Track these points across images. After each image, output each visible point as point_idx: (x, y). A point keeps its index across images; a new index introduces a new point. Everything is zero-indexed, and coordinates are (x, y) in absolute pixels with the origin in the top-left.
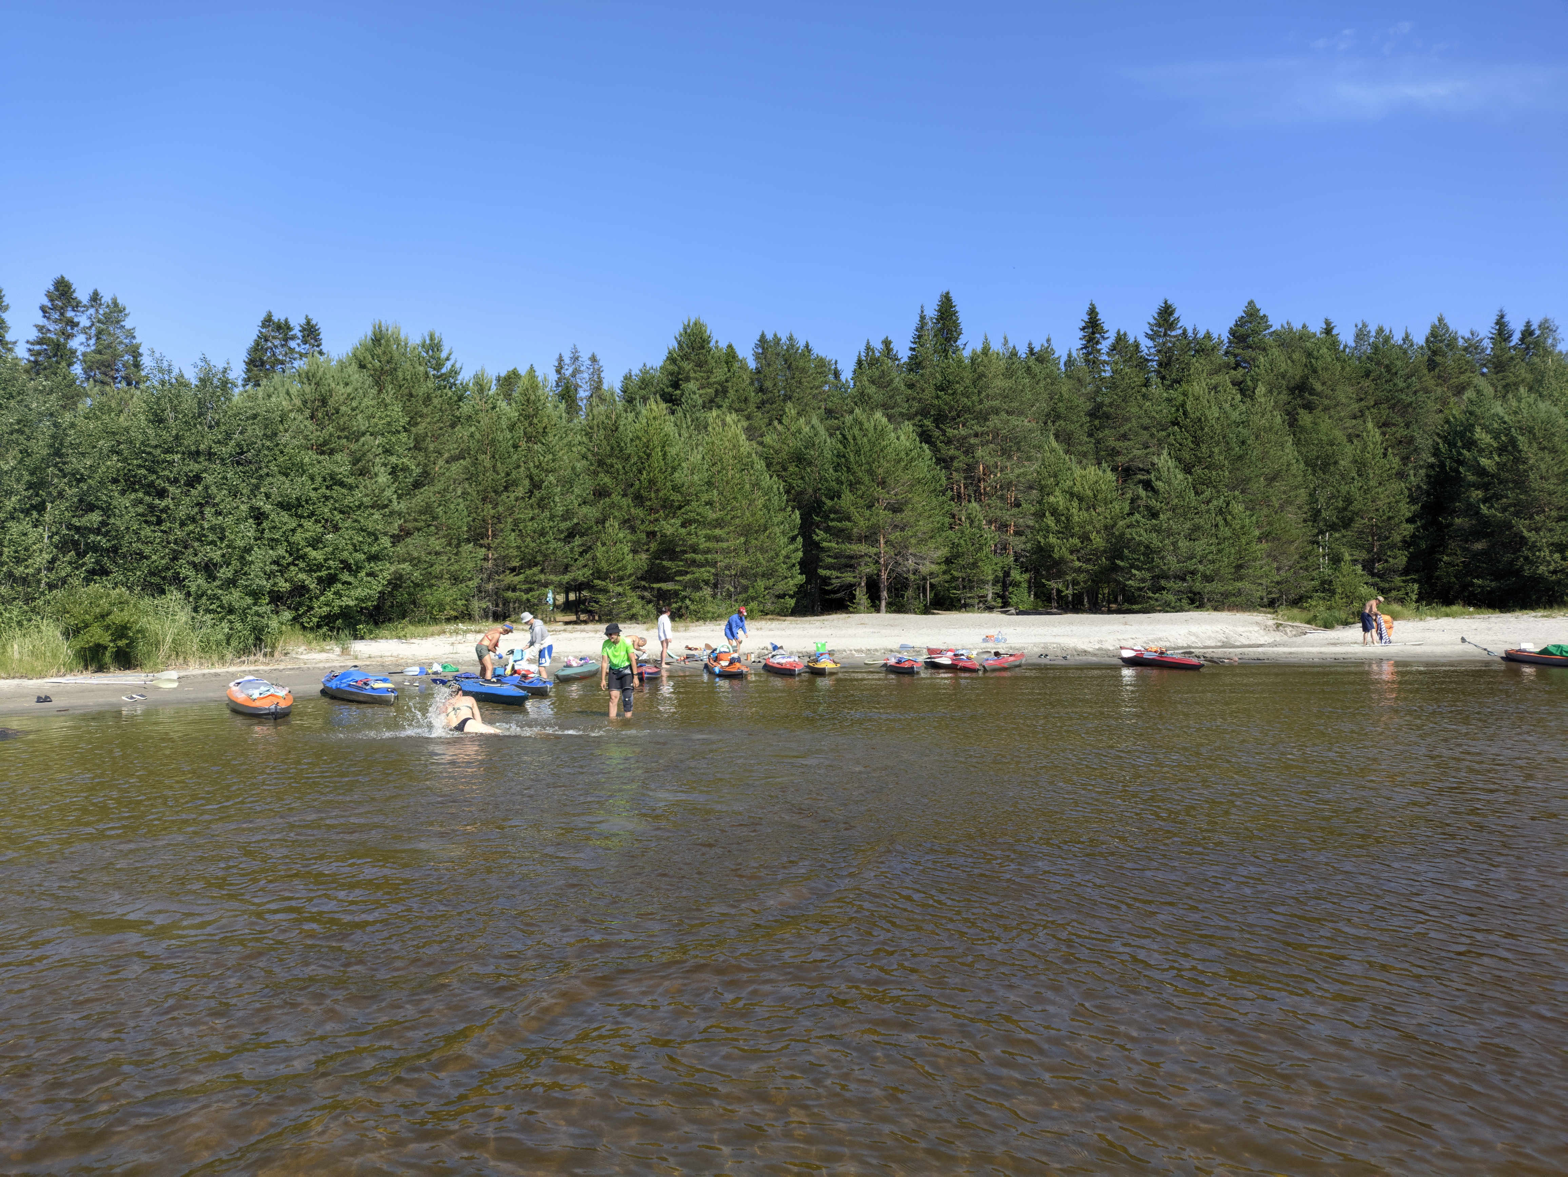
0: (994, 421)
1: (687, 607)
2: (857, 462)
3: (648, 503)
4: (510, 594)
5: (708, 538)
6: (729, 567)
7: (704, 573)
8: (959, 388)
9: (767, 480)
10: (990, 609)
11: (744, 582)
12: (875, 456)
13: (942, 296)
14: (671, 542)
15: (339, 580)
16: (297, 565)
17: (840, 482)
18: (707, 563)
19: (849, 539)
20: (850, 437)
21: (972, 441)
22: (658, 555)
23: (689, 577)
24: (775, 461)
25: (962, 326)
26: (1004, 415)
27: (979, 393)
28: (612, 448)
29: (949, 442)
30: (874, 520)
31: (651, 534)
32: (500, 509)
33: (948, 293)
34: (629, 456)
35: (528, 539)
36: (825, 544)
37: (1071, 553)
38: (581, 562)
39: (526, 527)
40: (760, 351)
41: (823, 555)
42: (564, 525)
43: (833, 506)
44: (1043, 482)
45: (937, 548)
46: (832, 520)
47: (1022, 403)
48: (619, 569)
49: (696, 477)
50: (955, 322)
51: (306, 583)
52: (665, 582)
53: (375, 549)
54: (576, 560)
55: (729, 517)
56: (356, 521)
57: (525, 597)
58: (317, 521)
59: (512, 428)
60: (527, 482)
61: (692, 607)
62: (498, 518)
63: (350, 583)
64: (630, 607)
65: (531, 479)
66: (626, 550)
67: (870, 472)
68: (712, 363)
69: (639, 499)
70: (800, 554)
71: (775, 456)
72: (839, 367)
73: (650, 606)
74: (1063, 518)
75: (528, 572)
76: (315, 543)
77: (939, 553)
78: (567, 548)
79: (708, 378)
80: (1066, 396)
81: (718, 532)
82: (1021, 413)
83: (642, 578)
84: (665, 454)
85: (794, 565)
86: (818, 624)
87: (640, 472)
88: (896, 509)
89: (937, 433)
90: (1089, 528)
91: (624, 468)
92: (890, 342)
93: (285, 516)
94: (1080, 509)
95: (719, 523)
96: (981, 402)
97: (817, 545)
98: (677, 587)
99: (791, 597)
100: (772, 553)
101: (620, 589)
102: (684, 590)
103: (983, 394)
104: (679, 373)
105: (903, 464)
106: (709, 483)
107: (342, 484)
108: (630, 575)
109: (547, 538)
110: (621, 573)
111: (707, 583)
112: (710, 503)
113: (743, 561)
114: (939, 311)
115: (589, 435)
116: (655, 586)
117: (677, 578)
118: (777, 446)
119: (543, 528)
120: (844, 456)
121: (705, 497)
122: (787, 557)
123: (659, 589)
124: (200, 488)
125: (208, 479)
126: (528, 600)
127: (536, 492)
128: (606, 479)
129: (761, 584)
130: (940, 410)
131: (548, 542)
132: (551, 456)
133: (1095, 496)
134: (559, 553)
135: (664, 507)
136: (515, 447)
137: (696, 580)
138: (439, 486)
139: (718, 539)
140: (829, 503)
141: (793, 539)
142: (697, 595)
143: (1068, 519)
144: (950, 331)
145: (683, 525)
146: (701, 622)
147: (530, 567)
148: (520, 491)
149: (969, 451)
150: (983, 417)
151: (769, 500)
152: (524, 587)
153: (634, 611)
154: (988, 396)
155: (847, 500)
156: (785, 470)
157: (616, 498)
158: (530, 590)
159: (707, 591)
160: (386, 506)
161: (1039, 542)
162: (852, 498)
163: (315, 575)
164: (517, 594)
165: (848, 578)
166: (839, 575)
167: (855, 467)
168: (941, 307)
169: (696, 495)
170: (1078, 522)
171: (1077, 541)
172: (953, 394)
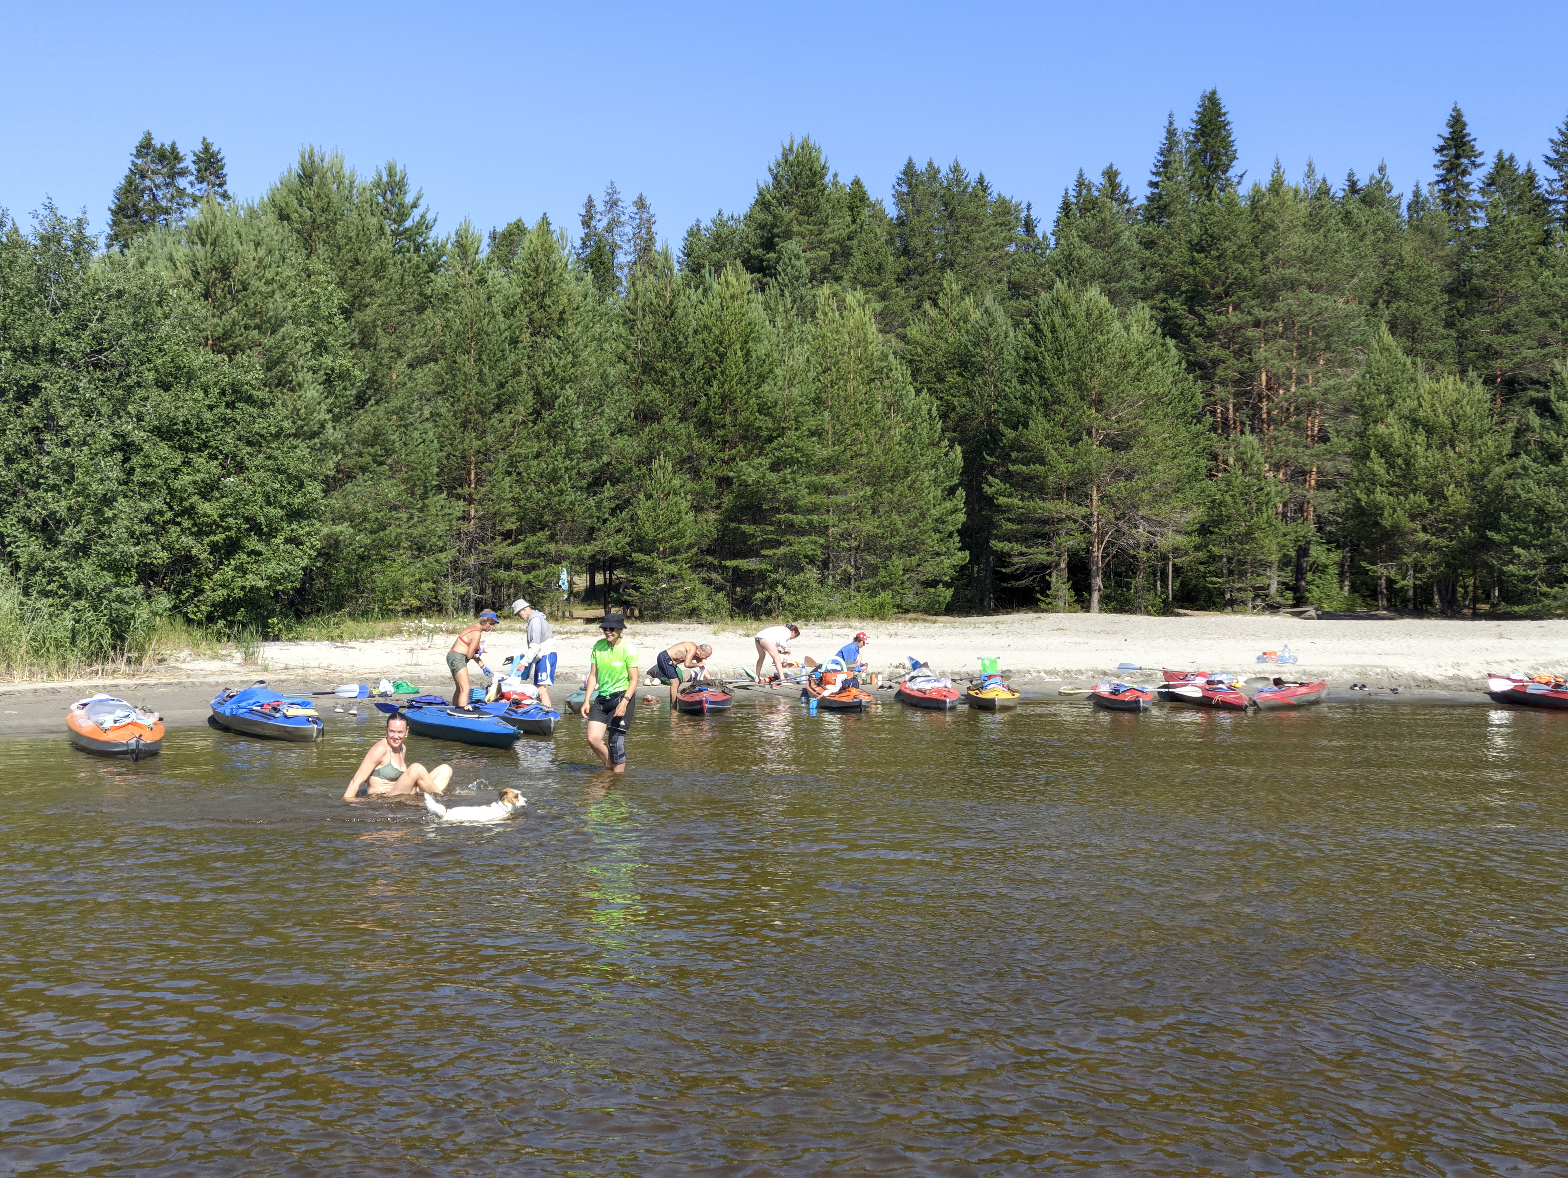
0: (1288, 301)
1: (780, 599)
2: (1055, 369)
3: (721, 432)
4: (502, 574)
5: (814, 489)
6: (846, 536)
7: (806, 545)
8: (1230, 247)
9: (911, 399)
10: (1273, 608)
11: (871, 559)
12: (1086, 358)
13: (1203, 97)
14: (754, 493)
15: (242, 548)
16: (179, 524)
17: (1027, 400)
18: (811, 528)
19: (1041, 491)
20: (1045, 328)
21: (1251, 333)
22: (734, 515)
23: (782, 550)
24: (924, 366)
25: (1237, 145)
26: (1304, 291)
27: (1263, 255)
28: (665, 344)
29: (1210, 336)
30: (1081, 463)
31: (724, 482)
32: (490, 439)
33: (1214, 93)
34: (692, 355)
35: (532, 487)
36: (1002, 500)
37: (1413, 517)
38: (614, 523)
39: (528, 467)
40: (905, 189)
41: (998, 518)
42: (587, 466)
43: (1016, 440)
44: (1367, 402)
45: (1186, 508)
46: (1014, 462)
47: (1336, 271)
48: (673, 536)
49: (795, 391)
50: (1224, 139)
51: (194, 552)
52: (745, 557)
53: (298, 501)
54: (605, 521)
55: (848, 454)
56: (269, 458)
57: (524, 578)
58: (212, 457)
59: (509, 313)
60: (529, 397)
61: (787, 599)
62: (486, 454)
63: (260, 554)
64: (689, 597)
65: (538, 392)
66: (684, 505)
67: (1079, 385)
68: (827, 208)
69: (705, 426)
70: (962, 517)
71: (925, 358)
72: (1034, 215)
73: (720, 595)
74: (1400, 461)
75: (531, 539)
76: (207, 490)
77: (1190, 516)
78: (591, 502)
79: (821, 233)
80: (1409, 259)
81: (829, 478)
82: (1333, 288)
83: (709, 552)
84: (748, 354)
85: (950, 535)
86: (988, 627)
87: (708, 382)
88: (1117, 444)
89: (1190, 321)
90: (1443, 477)
91: (683, 376)
92: (1116, 174)
93: (164, 449)
94: (1429, 446)
95: (832, 465)
96: (1265, 270)
97: (989, 501)
98: (763, 566)
99: (947, 585)
100: (916, 513)
101: (673, 569)
102: (775, 571)
103: (1270, 257)
104: (774, 226)
105: (1131, 371)
106: (818, 402)
107: (250, 400)
108: (690, 546)
109: (561, 485)
110: (675, 542)
111: (811, 560)
112: (817, 433)
113: (869, 526)
114: (1198, 122)
115: (630, 324)
116: (729, 563)
117: (765, 552)
118: (928, 342)
119: (555, 470)
120: (1036, 359)
121: (811, 423)
122: (941, 520)
123: (736, 569)
124: (36, 403)
125: (50, 389)
126: (529, 583)
127: (545, 414)
128: (655, 394)
129: (898, 563)
130: (1196, 283)
131: (562, 492)
132: (570, 358)
133: (1454, 425)
134: (579, 509)
135: (744, 438)
136: (514, 342)
137: (795, 555)
138: (396, 402)
139: (830, 491)
140: (1010, 434)
141: (952, 491)
142: (794, 580)
143: (1407, 463)
144: (1216, 155)
145: (775, 467)
147: (533, 531)
148: (520, 412)
149: (1243, 350)
150: (1269, 295)
151: (914, 428)
152: (523, 563)
153: (695, 603)
154: (1277, 261)
155: (1039, 429)
156: (941, 379)
157: (669, 423)
158: (534, 567)
159: (812, 574)
160: (314, 435)
161: (1359, 500)
162: (1047, 426)
163: (207, 540)
164: (513, 573)
165: (1039, 554)
166: (1024, 550)
167: (1053, 377)
168: (1202, 115)
169: (796, 420)
170: (1425, 468)
171: (1423, 498)
172: (1218, 258)
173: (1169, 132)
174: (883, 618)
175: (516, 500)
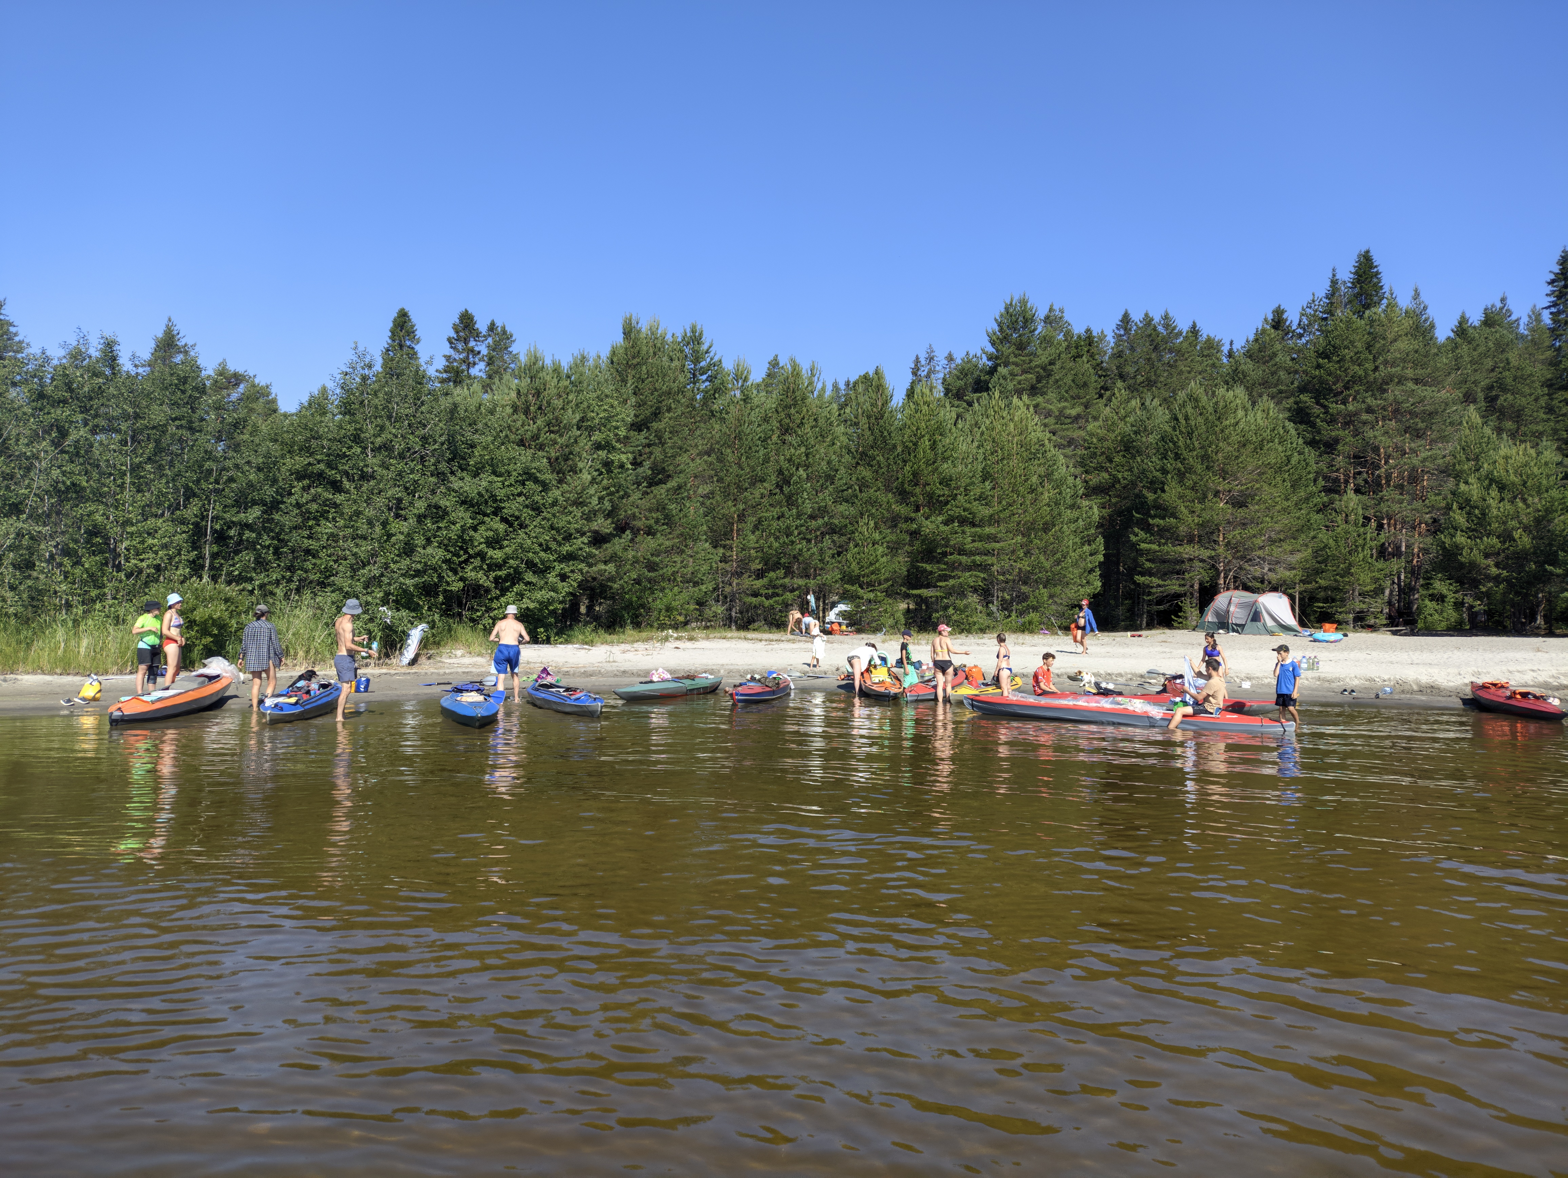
0: (1394, 392)
2: (1187, 446)
3: (913, 499)
5: (977, 538)
6: (1004, 572)
7: (970, 578)
8: (1348, 353)
10: (1372, 628)
12: (1212, 438)
13: (1359, 255)
14: (932, 541)
18: (975, 566)
19: (1178, 540)
21: (1365, 417)
22: (915, 558)
23: (952, 582)
26: (1411, 385)
27: (1375, 359)
28: (875, 438)
29: (1332, 421)
30: (1206, 516)
31: (914, 534)
32: (743, 507)
33: (1368, 252)
34: (894, 445)
35: (772, 539)
36: (1143, 546)
37: (1487, 556)
38: (833, 564)
41: (1141, 559)
43: (1155, 500)
45: (1297, 551)
46: (1153, 517)
48: (872, 573)
52: (928, 586)
55: (1007, 513)
57: (767, 603)
59: (766, 420)
60: (774, 477)
61: (953, 617)
62: (742, 517)
63: (535, 584)
65: (780, 473)
66: (881, 551)
67: (1205, 458)
69: (903, 495)
70: (1101, 558)
74: (1477, 511)
75: (772, 574)
77: (1298, 556)
81: (989, 530)
82: (1436, 382)
83: (900, 583)
85: (1090, 570)
88: (1239, 503)
89: (1317, 411)
91: (887, 460)
94: (1502, 500)
95: (993, 520)
96: (1376, 369)
98: (938, 594)
100: (1059, 555)
101: (871, 596)
102: (947, 597)
106: (986, 476)
108: (886, 580)
109: (793, 538)
110: (872, 577)
111: (975, 590)
112: (980, 498)
113: (1025, 565)
115: (853, 425)
116: (914, 592)
117: (940, 584)
119: (788, 527)
120: (1172, 440)
121: (976, 491)
122: (1081, 560)
123: (920, 596)
127: (784, 488)
129: (1044, 591)
130: (1321, 382)
135: (929, 503)
136: (767, 440)
137: (961, 586)
139: (990, 539)
140: (1151, 496)
142: (961, 603)
144: (1369, 296)
145: (946, 523)
146: (963, 636)
148: (767, 488)
150: (1381, 388)
151: (1061, 493)
153: (882, 620)
154: (1386, 363)
155: (1172, 493)
159: (973, 599)
161: (1444, 543)
162: (1180, 490)
163: (492, 575)
164: (759, 599)
165: (1173, 586)
166: (1161, 583)
167: (1185, 454)
168: (1359, 268)
169: (966, 490)
170: (1497, 517)
171: (1495, 540)
172: (1338, 362)
173: (1332, 282)
174: (1031, 632)
175: (760, 549)
